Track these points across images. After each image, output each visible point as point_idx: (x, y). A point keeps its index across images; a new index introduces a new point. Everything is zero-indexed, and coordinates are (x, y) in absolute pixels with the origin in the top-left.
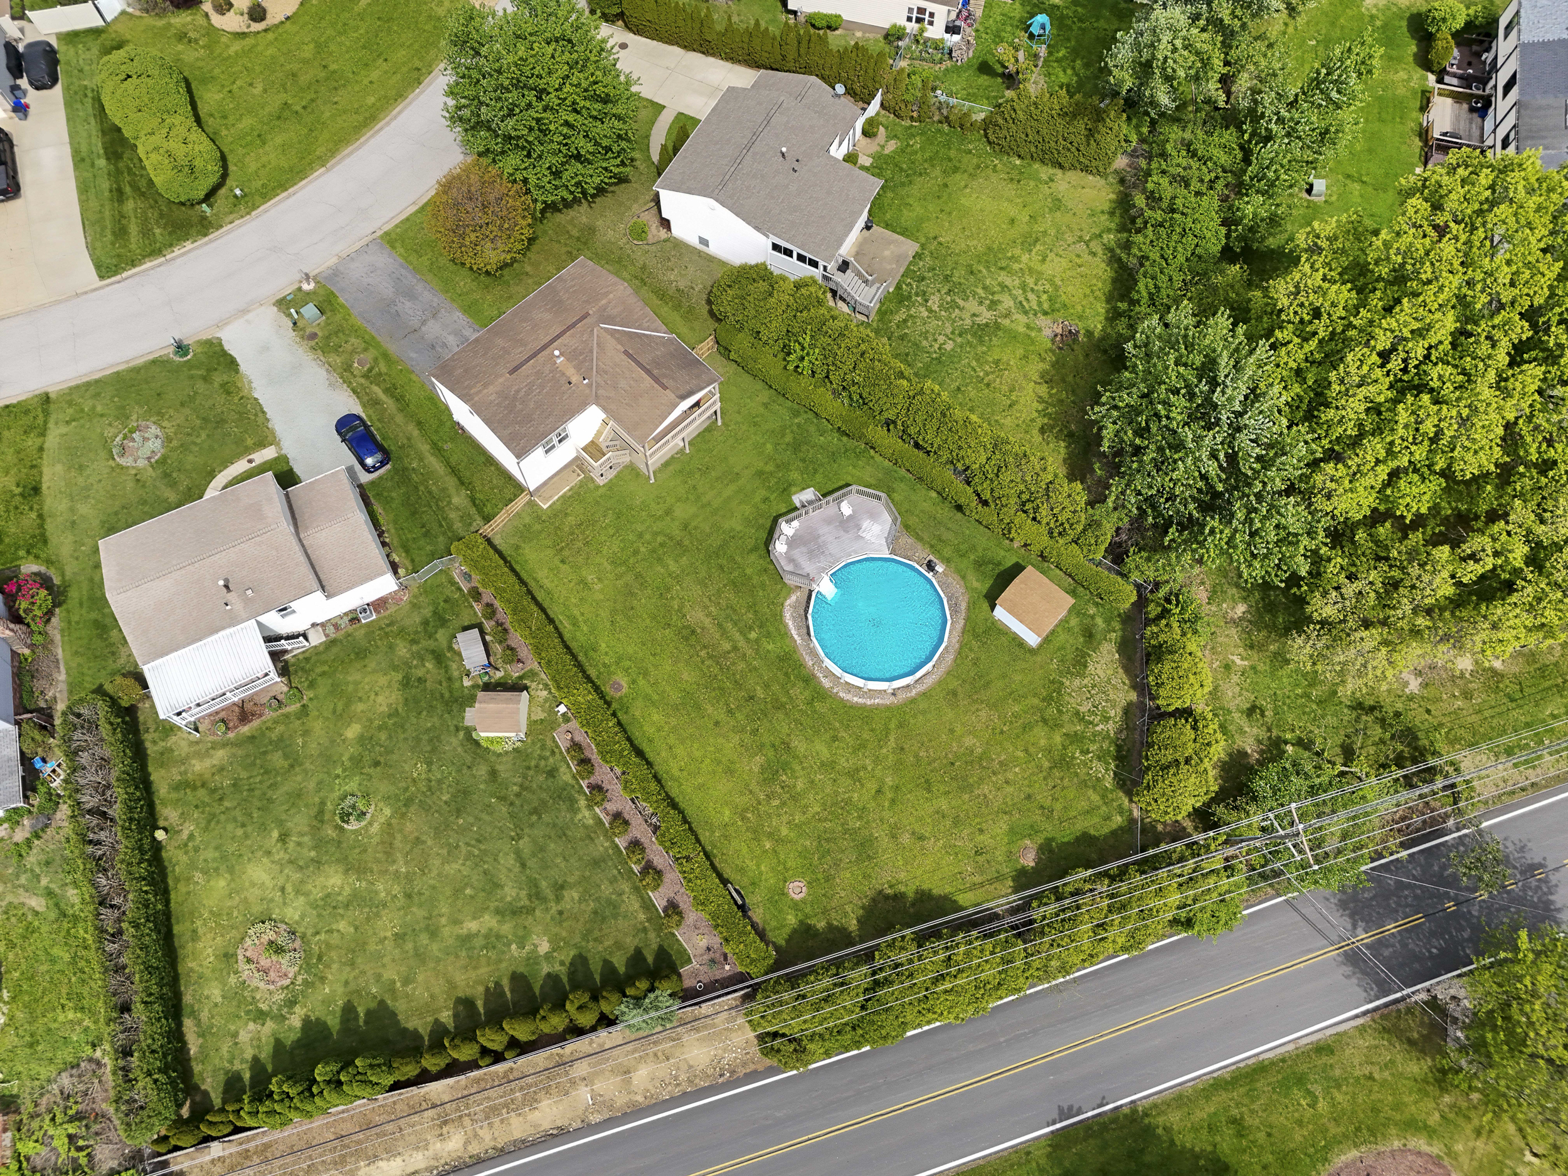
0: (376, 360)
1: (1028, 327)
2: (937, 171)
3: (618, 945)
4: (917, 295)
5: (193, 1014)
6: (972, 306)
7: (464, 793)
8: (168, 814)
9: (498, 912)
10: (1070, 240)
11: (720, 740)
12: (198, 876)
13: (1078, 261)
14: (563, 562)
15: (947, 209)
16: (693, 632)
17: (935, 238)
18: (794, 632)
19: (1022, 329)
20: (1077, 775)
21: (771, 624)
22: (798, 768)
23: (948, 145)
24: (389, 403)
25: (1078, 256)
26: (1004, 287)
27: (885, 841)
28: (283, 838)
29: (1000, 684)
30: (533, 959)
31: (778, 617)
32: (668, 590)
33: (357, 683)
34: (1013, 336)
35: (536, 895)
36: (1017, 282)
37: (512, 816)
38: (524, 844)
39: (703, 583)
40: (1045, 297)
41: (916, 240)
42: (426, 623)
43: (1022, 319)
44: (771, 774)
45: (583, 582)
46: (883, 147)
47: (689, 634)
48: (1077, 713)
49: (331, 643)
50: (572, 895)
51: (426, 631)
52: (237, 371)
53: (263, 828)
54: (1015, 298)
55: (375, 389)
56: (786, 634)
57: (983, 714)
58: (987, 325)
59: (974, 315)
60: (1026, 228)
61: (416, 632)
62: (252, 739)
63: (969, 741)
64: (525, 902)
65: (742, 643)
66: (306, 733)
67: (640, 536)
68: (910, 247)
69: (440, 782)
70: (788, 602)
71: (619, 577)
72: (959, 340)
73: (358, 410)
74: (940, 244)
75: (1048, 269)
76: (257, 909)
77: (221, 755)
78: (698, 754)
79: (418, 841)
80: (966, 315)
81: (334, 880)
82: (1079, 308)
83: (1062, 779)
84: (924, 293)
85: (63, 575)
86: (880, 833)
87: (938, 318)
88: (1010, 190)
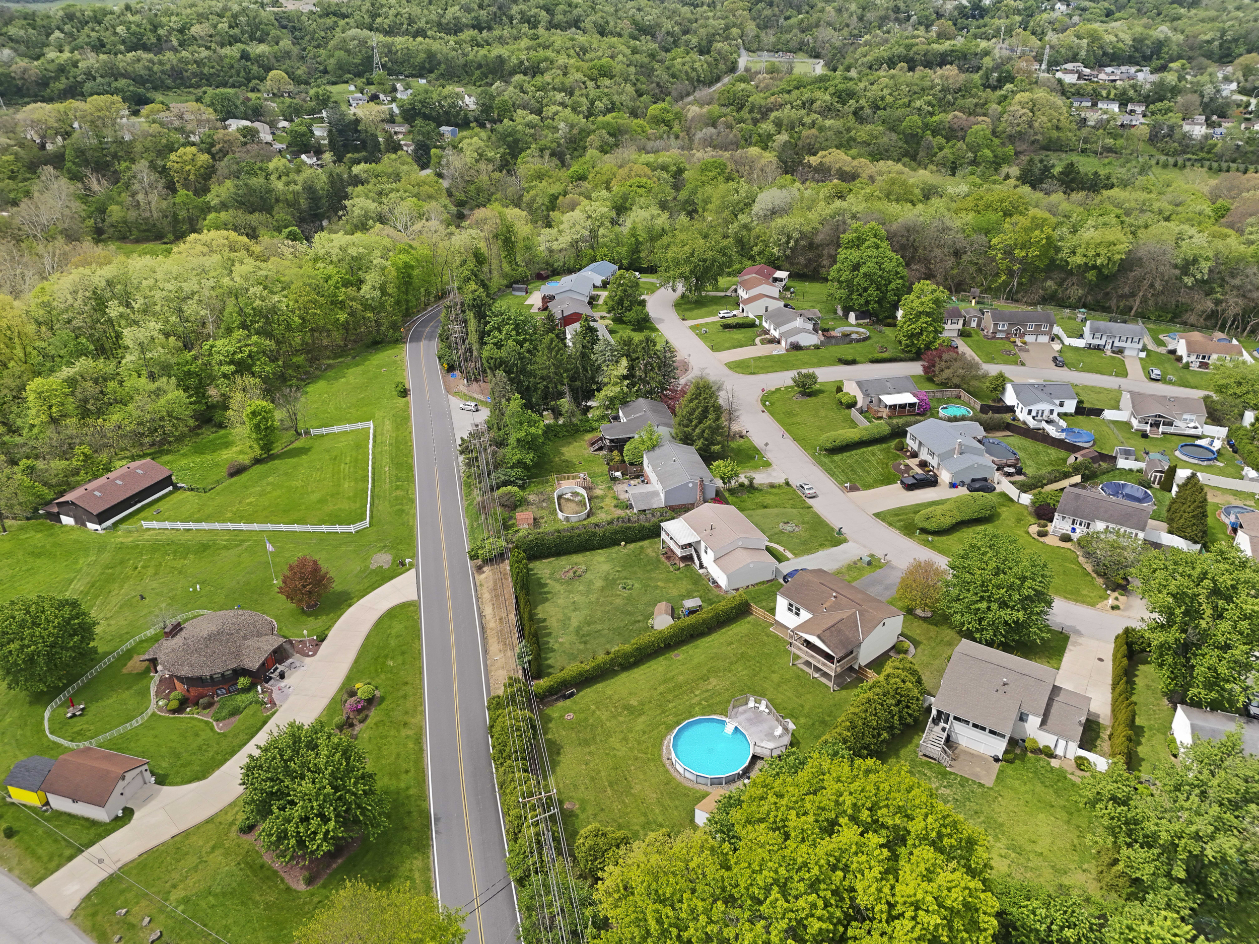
2: (1063, 802)
4: (948, 782)
5: (556, 559)
7: (631, 614)
8: (632, 546)
12: (607, 554)
14: (742, 637)
15: (1029, 805)
17: (1000, 795)
21: (710, 709)
28: (618, 571)
29: (671, 805)
30: (557, 637)
31: (713, 712)
32: (729, 672)
33: (681, 583)
35: (583, 636)
37: (619, 627)
38: (606, 632)
39: (733, 683)
41: (995, 785)
44: (628, 708)
45: (732, 643)
49: (700, 575)
50: (582, 647)
52: (832, 547)
53: (623, 567)
56: (703, 714)
57: (654, 795)
60: (1028, 849)
63: (639, 787)
68: (987, 782)
69: (636, 607)
71: (735, 655)
74: (996, 798)
76: (592, 568)
79: (612, 603)
84: (951, 786)
88: (1063, 844)
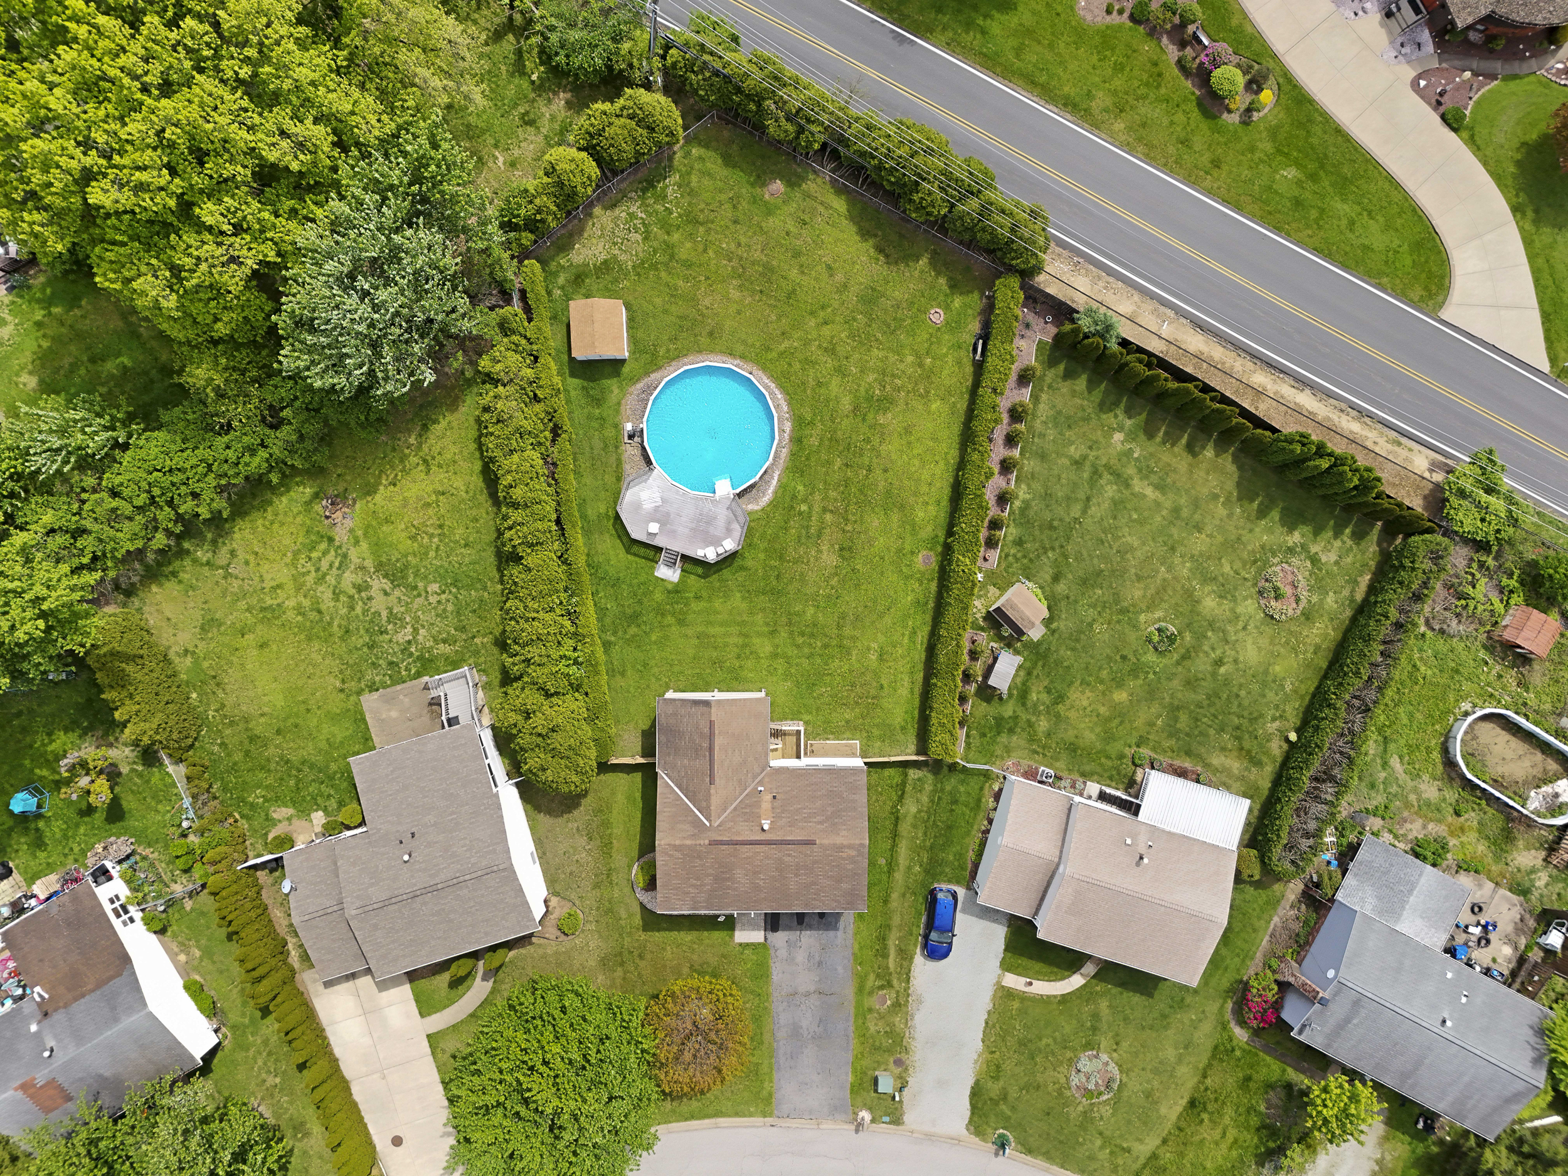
0: (871, 993)
1: (357, 542)
2: (271, 751)
3: (1074, 394)
4: (411, 655)
5: (1352, 600)
6: (379, 604)
7: (1084, 582)
8: (1277, 748)
9: (1128, 486)
10: (236, 583)
11: (894, 457)
12: (1288, 687)
13: (251, 558)
14: (882, 687)
15: (302, 707)
16: (841, 549)
17: (342, 690)
18: (774, 482)
19: (364, 545)
20: (690, 204)
21: (785, 502)
22: (862, 389)
23: (234, 768)
24: (892, 942)
25: (247, 563)
26: (336, 595)
27: (854, 289)
28: (1219, 662)
29: (673, 308)
30: (1131, 437)
31: (774, 504)
32: (829, 596)
33: (1092, 730)
34: (377, 547)
35: (1096, 473)
36: (321, 589)
37: (1068, 538)
38: (1076, 511)
39: (803, 578)
40: (314, 555)
41: (358, 704)
42: (1011, 731)
43: (353, 554)
44: (884, 403)
45: (881, 658)
46: (289, 819)
47: (845, 551)
48: (646, 239)
49: (1086, 776)
50: (1074, 452)
51: (1016, 724)
52: (977, 1083)
53: (1227, 682)
54: (339, 577)
55: (892, 965)
56: (782, 486)
57: (707, 302)
58: (386, 576)
59: (386, 594)
60: (259, 627)
61: (1023, 730)
62: (1188, 753)
63: (735, 294)
64: (1107, 476)
65: (817, 508)
66: (1152, 724)
67: (810, 656)
68: (369, 701)
69: (1094, 606)
70: (756, 508)
71: (854, 638)
72: (421, 585)
73: (919, 959)
74: (343, 682)
75: (283, 575)
76: (1268, 630)
77: (1217, 760)
78: (916, 462)
79: (1139, 578)
80: (392, 599)
81: (1210, 604)
82: (299, 520)
83: (702, 211)
84: (403, 651)
85: (1222, 1006)
86: (851, 297)
87: (417, 619)
88: (232, 677)
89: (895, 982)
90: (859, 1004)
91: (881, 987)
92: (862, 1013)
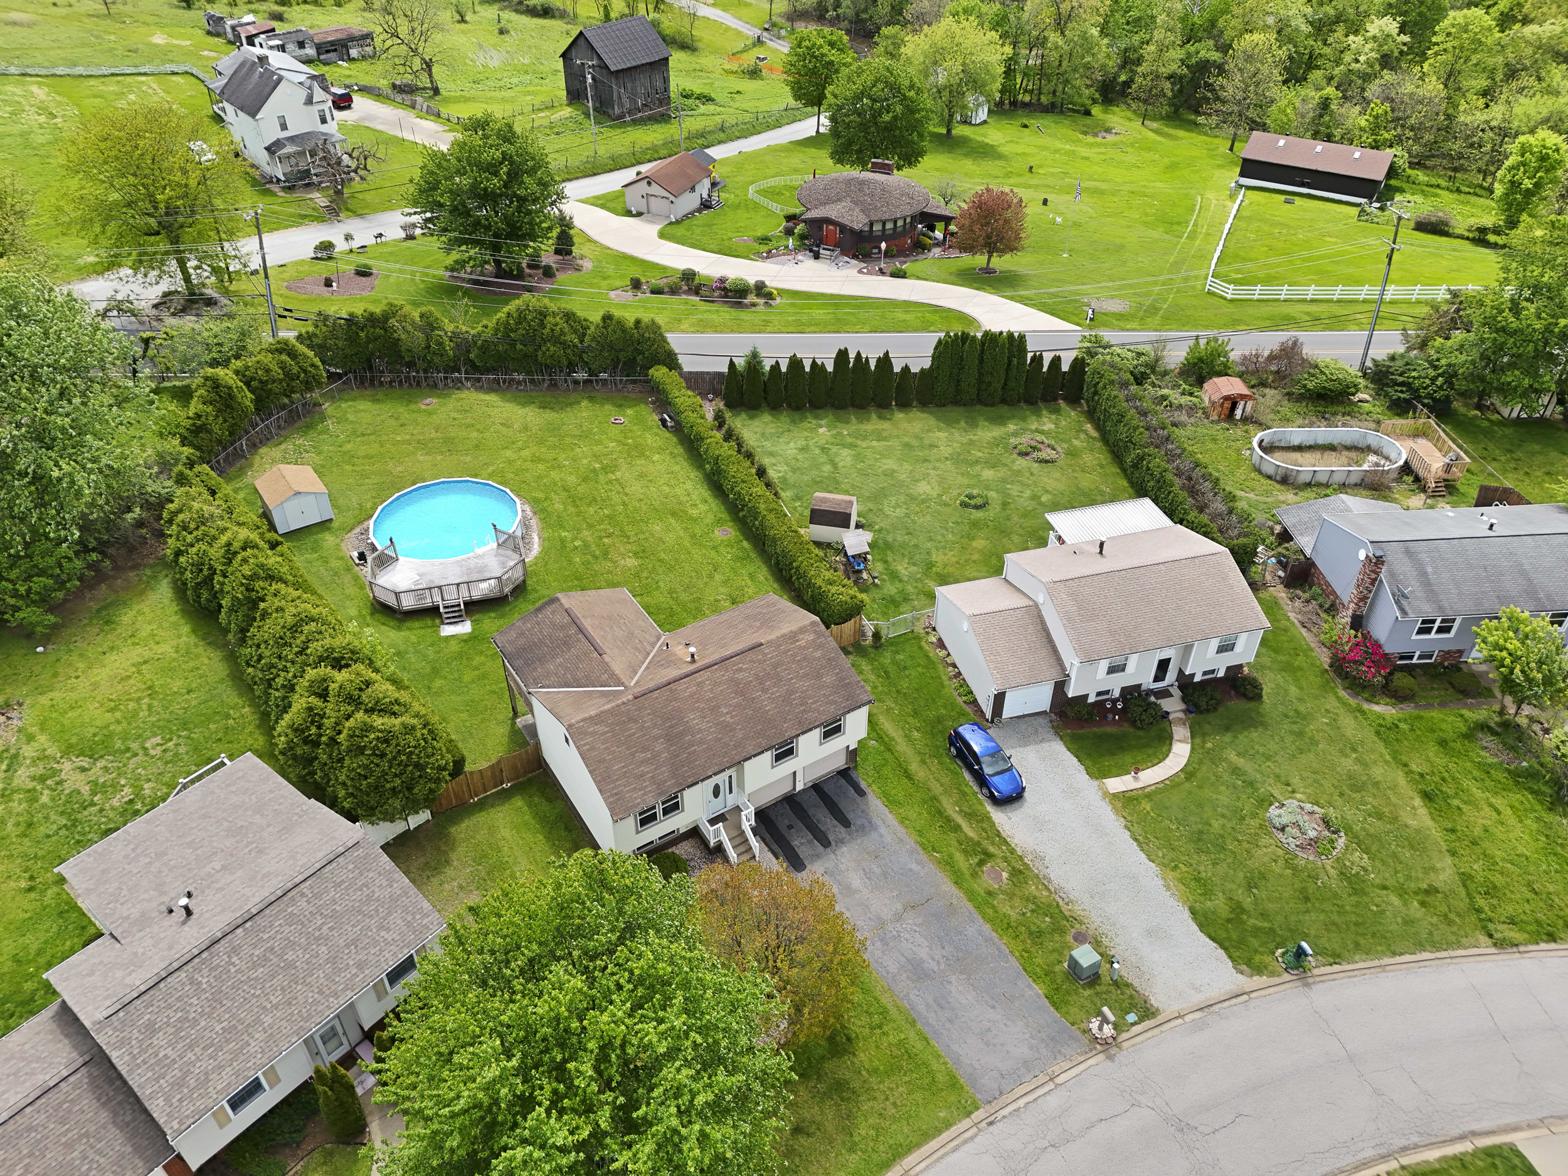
0: (974, 875)
1: (31, 739)
3: (766, 423)
5: (1093, 438)
6: (76, 782)
9: (855, 446)
11: (642, 491)
16: (636, 554)
18: (536, 538)
19: (42, 738)
21: (556, 548)
22: (582, 469)
24: (951, 809)
27: (535, 428)
29: (367, 481)
30: (832, 427)
31: (545, 551)
34: (62, 733)
35: (824, 449)
42: (907, 600)
43: (27, 750)
44: (609, 469)
47: (641, 553)
48: (320, 454)
51: (907, 595)
52: (1193, 912)
54: (8, 779)
55: (971, 834)
56: (546, 539)
58: (81, 754)
59: (84, 770)
61: (917, 595)
64: (834, 448)
65: (591, 540)
69: (898, 507)
70: (528, 559)
76: (1051, 468)
78: (665, 488)
80: (95, 771)
81: (989, 474)
83: (367, 428)
86: (535, 432)
87: (136, 777)
89: (992, 849)
90: (971, 895)
91: (981, 863)
92: (983, 902)
